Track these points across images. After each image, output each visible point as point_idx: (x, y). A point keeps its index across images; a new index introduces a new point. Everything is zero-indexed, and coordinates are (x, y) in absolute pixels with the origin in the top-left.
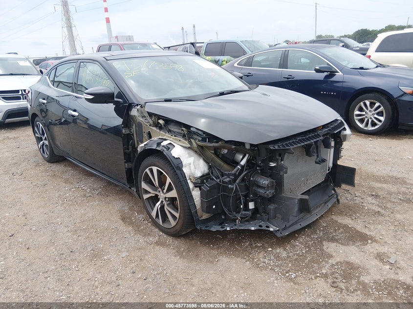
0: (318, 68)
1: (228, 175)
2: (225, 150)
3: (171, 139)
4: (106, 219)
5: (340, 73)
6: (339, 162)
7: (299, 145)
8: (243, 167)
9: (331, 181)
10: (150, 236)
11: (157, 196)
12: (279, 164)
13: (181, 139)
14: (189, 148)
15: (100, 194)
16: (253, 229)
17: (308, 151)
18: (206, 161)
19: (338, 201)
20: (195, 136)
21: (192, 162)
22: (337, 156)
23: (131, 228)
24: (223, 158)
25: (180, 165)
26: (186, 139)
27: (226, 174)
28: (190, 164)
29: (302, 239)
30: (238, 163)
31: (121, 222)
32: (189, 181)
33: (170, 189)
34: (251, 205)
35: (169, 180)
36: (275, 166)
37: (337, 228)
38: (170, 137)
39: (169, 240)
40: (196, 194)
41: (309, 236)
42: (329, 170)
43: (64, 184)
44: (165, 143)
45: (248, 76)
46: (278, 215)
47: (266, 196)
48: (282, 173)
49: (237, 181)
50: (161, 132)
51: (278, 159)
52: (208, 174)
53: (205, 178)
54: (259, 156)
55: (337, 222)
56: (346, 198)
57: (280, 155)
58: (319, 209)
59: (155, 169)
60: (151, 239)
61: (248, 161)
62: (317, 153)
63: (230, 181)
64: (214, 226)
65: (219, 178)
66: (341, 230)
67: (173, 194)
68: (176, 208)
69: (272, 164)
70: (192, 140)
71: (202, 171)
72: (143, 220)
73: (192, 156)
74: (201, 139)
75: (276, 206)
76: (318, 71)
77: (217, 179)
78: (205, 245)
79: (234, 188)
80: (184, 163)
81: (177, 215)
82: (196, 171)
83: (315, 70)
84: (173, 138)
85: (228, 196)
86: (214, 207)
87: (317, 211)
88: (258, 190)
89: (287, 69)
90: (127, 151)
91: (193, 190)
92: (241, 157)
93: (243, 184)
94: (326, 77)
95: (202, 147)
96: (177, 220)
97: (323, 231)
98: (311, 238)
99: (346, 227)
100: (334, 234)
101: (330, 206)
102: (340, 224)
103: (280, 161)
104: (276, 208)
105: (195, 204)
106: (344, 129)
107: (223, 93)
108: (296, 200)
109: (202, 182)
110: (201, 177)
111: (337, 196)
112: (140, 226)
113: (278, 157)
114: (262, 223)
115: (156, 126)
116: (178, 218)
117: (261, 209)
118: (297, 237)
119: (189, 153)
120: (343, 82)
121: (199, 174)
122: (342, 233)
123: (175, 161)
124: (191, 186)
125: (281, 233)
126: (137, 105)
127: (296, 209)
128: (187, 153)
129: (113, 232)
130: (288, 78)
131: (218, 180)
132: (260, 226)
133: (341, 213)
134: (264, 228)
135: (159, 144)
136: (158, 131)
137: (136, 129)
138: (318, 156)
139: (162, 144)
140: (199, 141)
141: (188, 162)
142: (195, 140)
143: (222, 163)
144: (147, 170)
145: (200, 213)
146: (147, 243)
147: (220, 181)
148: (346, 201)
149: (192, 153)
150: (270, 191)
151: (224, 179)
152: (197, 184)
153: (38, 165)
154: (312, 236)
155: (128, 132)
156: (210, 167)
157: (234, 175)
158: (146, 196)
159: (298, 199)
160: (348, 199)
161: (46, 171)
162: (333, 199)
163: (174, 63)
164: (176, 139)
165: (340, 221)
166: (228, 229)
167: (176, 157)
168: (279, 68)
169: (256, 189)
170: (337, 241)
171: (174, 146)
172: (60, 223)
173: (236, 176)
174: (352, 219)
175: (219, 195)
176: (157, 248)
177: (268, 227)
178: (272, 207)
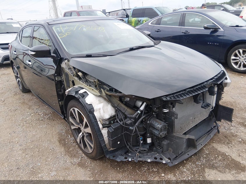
0: (206, 26)
1: (130, 118)
2: (128, 98)
3: (87, 88)
4: (48, 140)
5: (222, 30)
6: (221, 103)
7: (188, 96)
8: (142, 111)
9: (213, 116)
10: (75, 157)
11: (79, 128)
12: (171, 110)
13: (94, 89)
14: (100, 96)
15: (49, 119)
16: (149, 161)
17: (196, 99)
18: (113, 106)
19: (218, 132)
20: (105, 87)
21: (101, 108)
22: (219, 98)
23: (63, 149)
24: (127, 104)
25: (92, 110)
26: (97, 89)
27: (128, 117)
28: (100, 109)
29: (189, 165)
30: (138, 108)
31: (58, 143)
32: (99, 122)
33: (86, 126)
34: (149, 141)
35: (85, 120)
36: (167, 112)
37: (216, 156)
38: (86, 87)
39: (88, 161)
40: (104, 132)
41: (194, 163)
42: (212, 108)
43: (28, 110)
44: (81, 91)
45: (158, 31)
46: (170, 149)
47: (160, 136)
48: (173, 118)
49: (137, 124)
50: (80, 82)
51: (170, 107)
52: (114, 116)
53: (112, 119)
54: (155, 104)
55: (217, 150)
56: (225, 127)
57: (172, 104)
58: (204, 139)
59: (76, 109)
60: (75, 160)
61: (146, 107)
62: (203, 100)
63: (131, 123)
64: (119, 156)
65: (122, 121)
66: (220, 157)
67: (89, 130)
68: (91, 141)
69: (166, 111)
70: (102, 90)
71: (110, 114)
72: (73, 142)
73: (102, 103)
74: (109, 89)
75: (169, 142)
76: (206, 28)
77: (120, 121)
78: (113, 168)
79: (134, 130)
80: (95, 108)
81: (92, 146)
82: (105, 114)
83: (204, 28)
84: (88, 88)
85: (129, 135)
86: (119, 143)
87: (202, 141)
88: (154, 131)
89: (184, 26)
90: (60, 93)
91: (102, 129)
92: (141, 103)
93: (141, 126)
94: (212, 32)
95: (110, 96)
96: (93, 149)
97: (205, 158)
98: (196, 165)
99: (223, 155)
100: (215, 162)
101: (212, 136)
102: (219, 152)
103: (171, 108)
104: (168, 143)
105: (104, 139)
106: (226, 79)
107: (133, 48)
108: (185, 140)
109: (110, 123)
110: (109, 119)
111: (218, 128)
112: (70, 148)
113: (170, 105)
114: (157, 155)
115: (77, 77)
116: (93, 148)
117: (156, 144)
118: (185, 163)
119: (99, 101)
120: (223, 36)
121: (107, 116)
122: (220, 160)
123: (88, 107)
124: (101, 126)
125: (172, 163)
126: (66, 59)
127: (185, 146)
128: (97, 100)
129: (51, 152)
130: (185, 33)
131: (121, 123)
132: (156, 158)
133: (220, 142)
134: (158, 160)
135: (77, 92)
136: (79, 81)
137: (65, 77)
138: (204, 102)
139: (79, 92)
140: (107, 91)
141: (98, 108)
142: (104, 90)
143: (126, 108)
144: (71, 109)
145: (108, 147)
146: (72, 163)
147: (123, 124)
148: (224, 130)
149: (102, 100)
150: (163, 132)
151: (127, 121)
152: (105, 125)
153: (16, 94)
154: (197, 163)
155: (60, 79)
156: (116, 111)
157: (135, 118)
158: (73, 128)
159: (186, 139)
160: (226, 128)
161: (20, 99)
162: (214, 130)
163: (98, 26)
164: (90, 89)
165: (219, 149)
166: (130, 160)
167: (89, 103)
168: (179, 26)
169: (152, 130)
170: (216, 168)
171: (88, 94)
172: (16, 143)
173: (136, 120)
174: (229, 148)
175: (122, 134)
176: (78, 169)
177: (161, 159)
178: (165, 142)
